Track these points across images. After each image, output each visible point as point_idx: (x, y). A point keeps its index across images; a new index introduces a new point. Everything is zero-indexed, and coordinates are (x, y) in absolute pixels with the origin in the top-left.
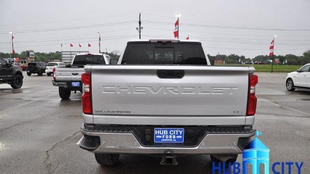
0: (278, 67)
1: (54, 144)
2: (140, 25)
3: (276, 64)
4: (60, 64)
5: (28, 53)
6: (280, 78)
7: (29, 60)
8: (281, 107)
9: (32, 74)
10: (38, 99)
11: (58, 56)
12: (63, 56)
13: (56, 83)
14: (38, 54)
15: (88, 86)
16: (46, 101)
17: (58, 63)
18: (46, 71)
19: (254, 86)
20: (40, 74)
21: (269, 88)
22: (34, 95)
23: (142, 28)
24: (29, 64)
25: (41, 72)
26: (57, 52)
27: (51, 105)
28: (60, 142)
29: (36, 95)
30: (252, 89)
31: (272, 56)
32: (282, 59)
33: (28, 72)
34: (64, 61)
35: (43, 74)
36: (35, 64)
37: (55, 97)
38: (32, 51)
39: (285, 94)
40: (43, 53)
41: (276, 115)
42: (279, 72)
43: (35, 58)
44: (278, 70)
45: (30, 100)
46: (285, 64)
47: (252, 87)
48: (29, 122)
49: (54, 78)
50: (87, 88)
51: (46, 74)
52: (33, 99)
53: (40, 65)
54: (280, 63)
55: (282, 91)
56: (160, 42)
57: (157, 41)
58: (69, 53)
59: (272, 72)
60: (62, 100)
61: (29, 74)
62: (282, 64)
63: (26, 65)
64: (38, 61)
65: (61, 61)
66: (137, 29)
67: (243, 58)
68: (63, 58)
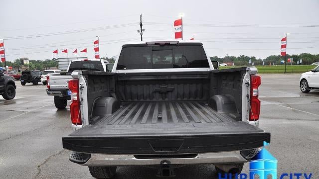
0: (292, 67)
1: (48, 157)
2: (141, 28)
3: (290, 64)
4: (57, 72)
5: (22, 60)
6: (293, 79)
7: (23, 69)
8: (294, 111)
9: (27, 84)
10: (31, 110)
11: (54, 63)
12: (60, 63)
13: (51, 92)
14: (33, 62)
15: (76, 94)
16: (40, 112)
17: (54, 71)
18: (42, 79)
19: (257, 88)
20: (35, 84)
21: (282, 90)
22: (28, 106)
23: (144, 30)
24: (23, 73)
25: (36, 81)
26: (54, 59)
27: (46, 116)
28: (54, 155)
29: (30, 106)
30: (255, 92)
31: (285, 56)
32: (296, 58)
33: (22, 81)
34: (61, 69)
35: (39, 83)
36: (29, 73)
37: (51, 107)
38: (26, 59)
39: (299, 96)
40: (38, 61)
41: (288, 119)
42: (293, 72)
43: (30, 66)
44: (291, 71)
45: (23, 112)
46: (300, 64)
47: (254, 90)
48: (21, 135)
49: (49, 87)
50: (75, 96)
51: (41, 83)
52: (27, 110)
53: (35, 73)
54: (295, 62)
55: (295, 94)
56: (157, 44)
57: (154, 43)
58: (66, 60)
59: (285, 72)
60: (58, 111)
61: (23, 84)
62: (296, 64)
63: (20, 74)
64: (33, 69)
65: (58, 69)
66: (138, 31)
67: (253, 59)
68: (60, 66)
